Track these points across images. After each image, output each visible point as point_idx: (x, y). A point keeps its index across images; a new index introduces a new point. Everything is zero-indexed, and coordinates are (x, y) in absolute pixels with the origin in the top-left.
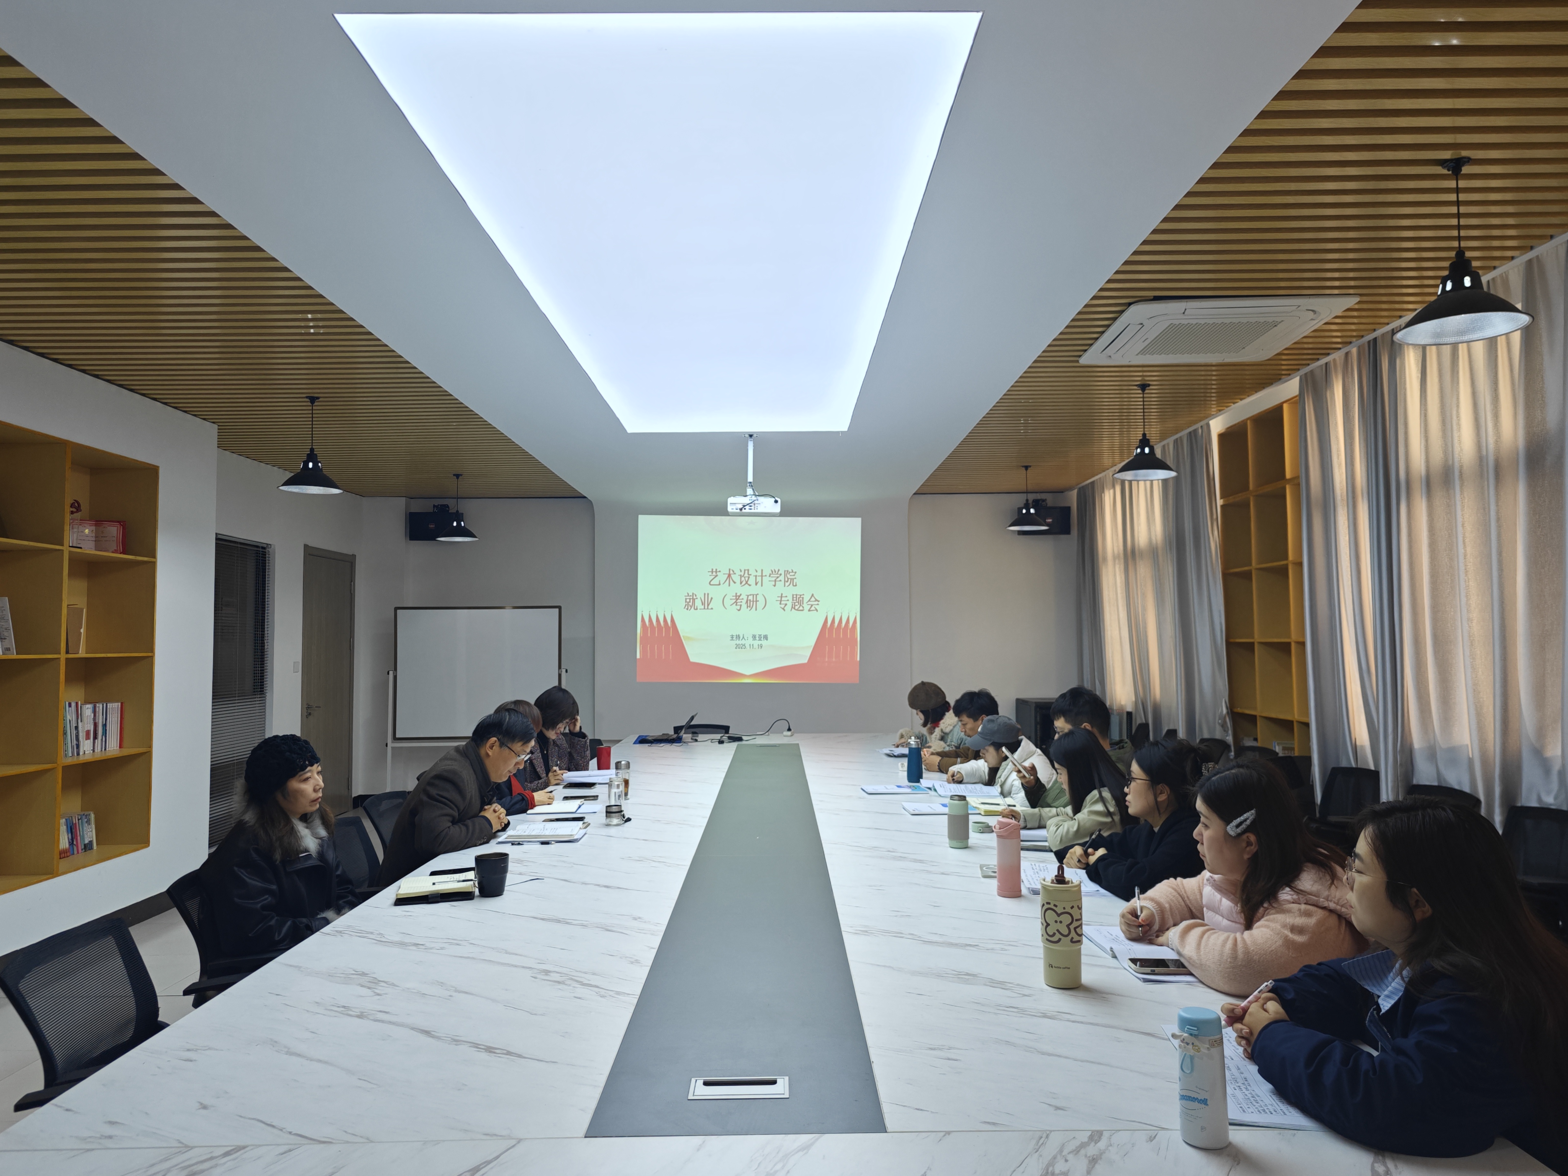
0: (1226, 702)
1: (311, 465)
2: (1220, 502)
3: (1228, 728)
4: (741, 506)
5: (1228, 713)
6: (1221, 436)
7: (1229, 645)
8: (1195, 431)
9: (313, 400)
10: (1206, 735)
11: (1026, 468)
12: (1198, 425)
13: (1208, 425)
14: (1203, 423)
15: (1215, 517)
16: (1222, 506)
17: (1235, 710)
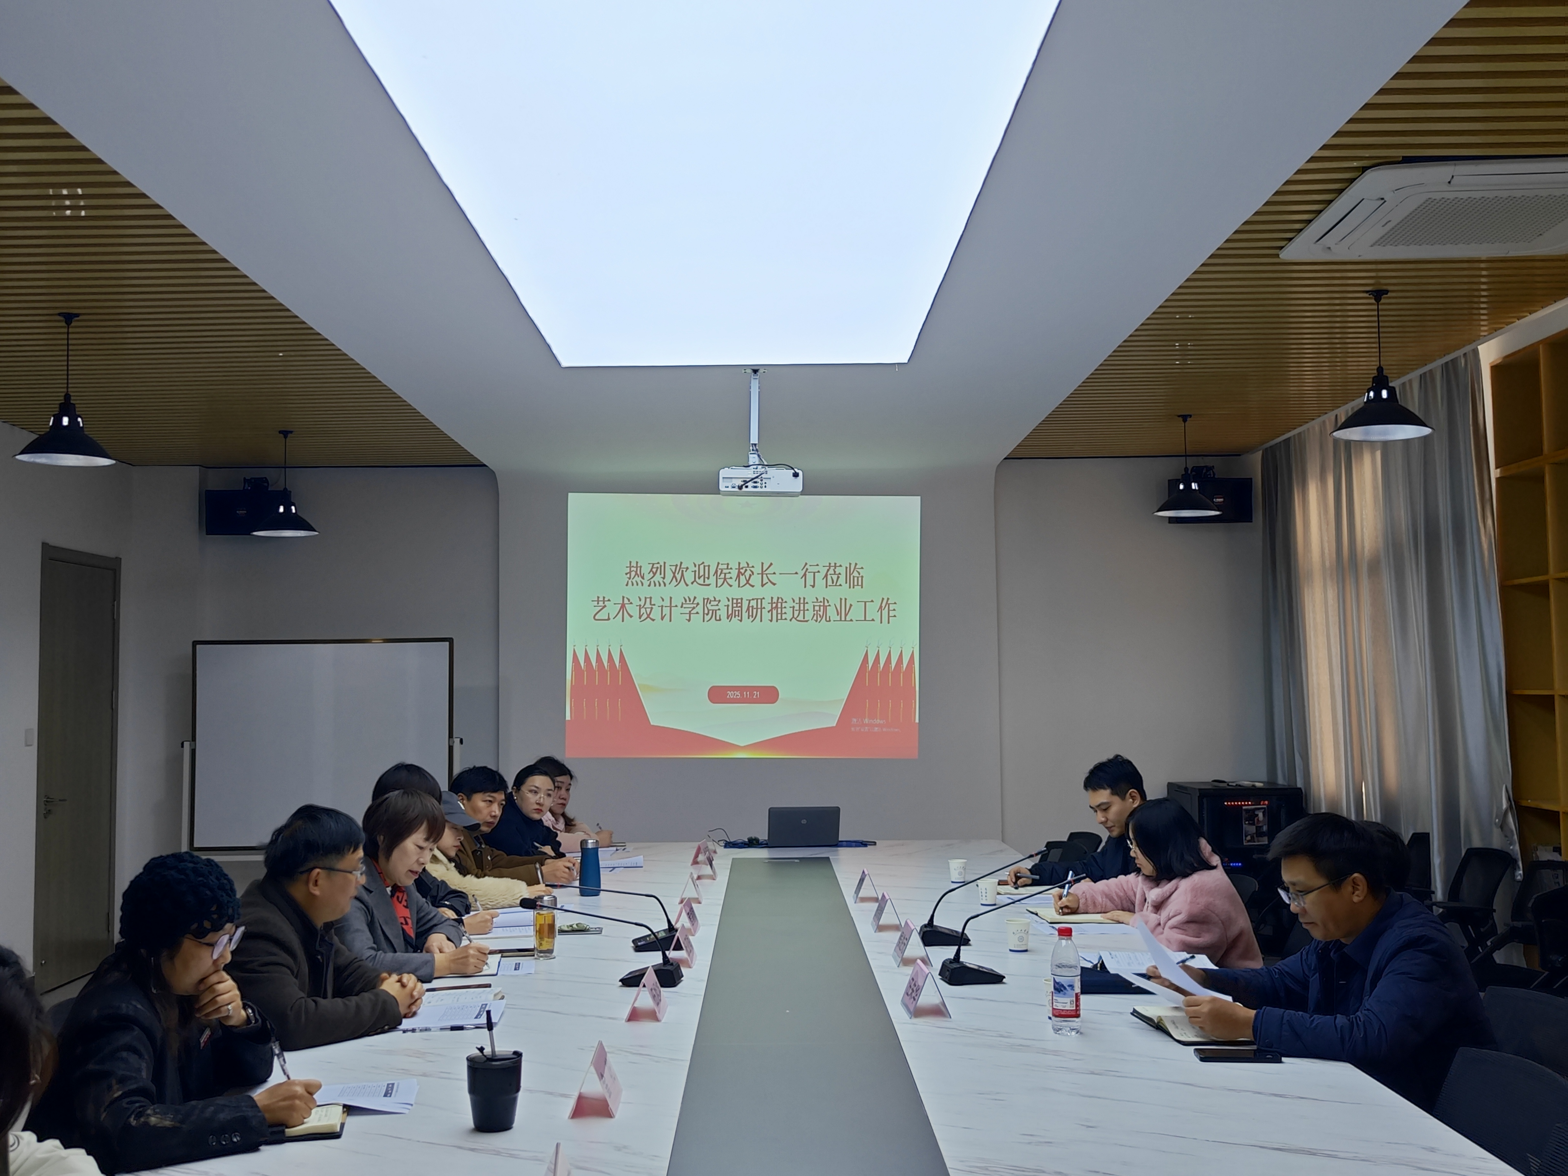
0: (1507, 791)
1: (65, 421)
2: (1495, 473)
3: (1512, 831)
4: (740, 482)
5: (1511, 807)
6: (1496, 369)
7: (1512, 698)
8: (1454, 361)
9: (69, 318)
10: (1477, 843)
11: (1185, 418)
12: (1459, 353)
13: (1476, 352)
14: (1467, 349)
15: (1487, 496)
16: (1498, 479)
17: (1524, 803)
